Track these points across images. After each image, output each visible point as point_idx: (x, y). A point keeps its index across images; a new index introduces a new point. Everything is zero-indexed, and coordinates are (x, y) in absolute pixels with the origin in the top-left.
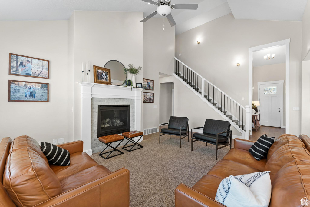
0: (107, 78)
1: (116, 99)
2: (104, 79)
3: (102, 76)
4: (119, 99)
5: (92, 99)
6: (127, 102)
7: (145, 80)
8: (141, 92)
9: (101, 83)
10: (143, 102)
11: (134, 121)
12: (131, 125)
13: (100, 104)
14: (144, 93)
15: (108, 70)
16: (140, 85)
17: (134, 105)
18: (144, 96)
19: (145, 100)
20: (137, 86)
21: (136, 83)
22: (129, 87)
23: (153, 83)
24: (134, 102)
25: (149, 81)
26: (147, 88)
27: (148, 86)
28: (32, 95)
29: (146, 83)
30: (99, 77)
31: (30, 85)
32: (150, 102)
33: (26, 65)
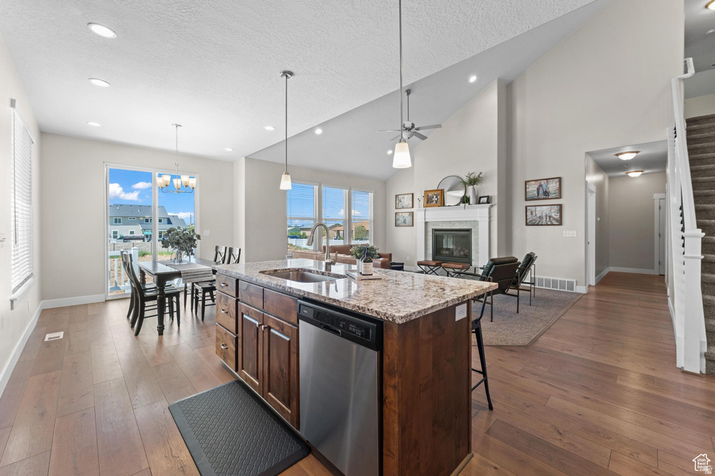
0: (437, 200)
2: (434, 202)
3: (432, 199)
5: (426, 223)
6: (466, 225)
7: (531, 183)
8: (487, 209)
9: (431, 206)
10: (527, 224)
11: (478, 253)
12: (473, 258)
13: (434, 228)
14: (528, 208)
15: (439, 190)
16: (484, 200)
17: (478, 229)
18: (529, 213)
19: (531, 221)
20: (481, 201)
21: (480, 198)
22: (462, 205)
23: (558, 184)
24: (478, 225)
25: (546, 181)
26: (540, 196)
27: (541, 192)
28: (405, 222)
29: (537, 186)
30: (429, 201)
31: (404, 215)
32: (549, 223)
33: (402, 200)
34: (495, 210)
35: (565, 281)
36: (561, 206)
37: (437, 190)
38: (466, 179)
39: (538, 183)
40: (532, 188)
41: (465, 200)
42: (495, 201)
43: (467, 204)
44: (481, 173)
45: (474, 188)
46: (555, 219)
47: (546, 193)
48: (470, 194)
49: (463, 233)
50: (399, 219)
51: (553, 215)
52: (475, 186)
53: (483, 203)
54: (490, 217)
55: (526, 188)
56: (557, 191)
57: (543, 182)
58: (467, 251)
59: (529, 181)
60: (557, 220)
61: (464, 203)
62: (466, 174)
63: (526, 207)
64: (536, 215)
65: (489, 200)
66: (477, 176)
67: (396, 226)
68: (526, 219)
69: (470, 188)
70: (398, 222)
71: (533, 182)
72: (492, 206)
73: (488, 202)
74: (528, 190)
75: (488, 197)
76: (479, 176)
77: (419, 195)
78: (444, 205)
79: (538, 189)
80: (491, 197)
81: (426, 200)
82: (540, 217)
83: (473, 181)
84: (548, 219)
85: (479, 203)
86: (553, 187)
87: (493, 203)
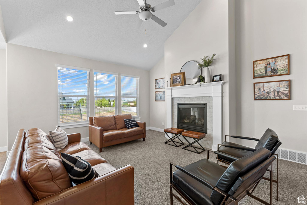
0: (180, 80)
1: (191, 98)
2: (178, 82)
3: (176, 80)
4: (194, 98)
5: (173, 99)
6: (202, 100)
7: (259, 62)
8: (220, 87)
9: (176, 86)
10: (255, 99)
11: (212, 123)
12: (208, 127)
13: (178, 102)
14: (256, 85)
15: (182, 73)
16: (218, 78)
17: (212, 103)
18: (257, 89)
19: (259, 96)
20: (215, 80)
21: (214, 77)
22: (199, 83)
23: (287, 61)
24: (212, 100)
25: (273, 59)
26: (268, 74)
27: (269, 69)
28: (161, 98)
29: (264, 65)
30: (174, 82)
31: (160, 93)
32: (278, 98)
33: (159, 83)
34: (227, 87)
35: (296, 153)
36: (290, 81)
37: (180, 73)
38: (202, 62)
39: (266, 62)
40: (260, 67)
41: (201, 79)
42: (227, 79)
43: (203, 83)
44: (214, 55)
45: (208, 69)
46: (283, 94)
47: (274, 72)
48: (205, 74)
49: (200, 106)
50: (157, 96)
51: (282, 90)
52: (209, 67)
53: (216, 81)
54: (222, 93)
55: (254, 67)
56: (286, 68)
57: (270, 61)
58: (203, 121)
59: (257, 61)
60: (286, 95)
61: (200, 81)
62: (202, 57)
63: (254, 84)
64: (264, 91)
65: (221, 78)
66: (210, 58)
67: (155, 101)
68: (255, 95)
69: (205, 70)
70: (157, 98)
71: (261, 62)
72: (224, 83)
73: (220, 80)
74: (255, 69)
75: (220, 75)
76: (212, 58)
77: (168, 78)
78: (185, 84)
79: (266, 68)
80: (223, 76)
81: (172, 81)
82: (268, 93)
83: (208, 63)
84: (276, 94)
85: (213, 81)
86: (281, 64)
87: (225, 81)
